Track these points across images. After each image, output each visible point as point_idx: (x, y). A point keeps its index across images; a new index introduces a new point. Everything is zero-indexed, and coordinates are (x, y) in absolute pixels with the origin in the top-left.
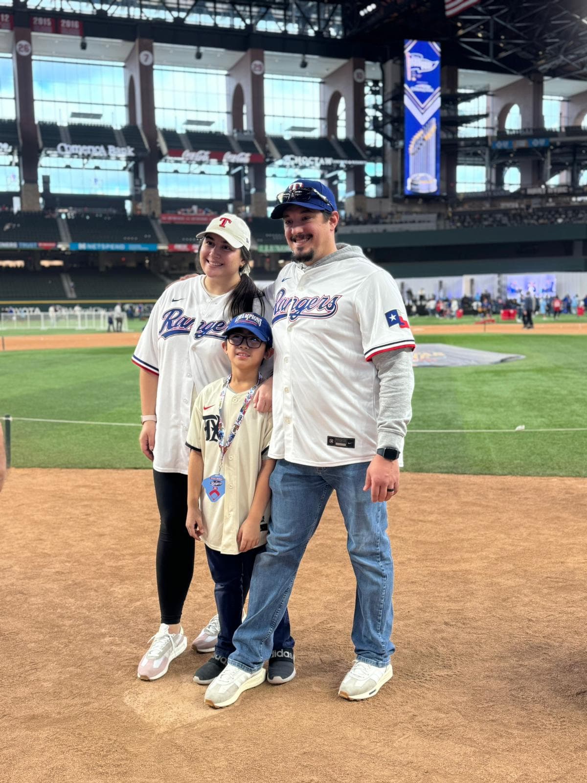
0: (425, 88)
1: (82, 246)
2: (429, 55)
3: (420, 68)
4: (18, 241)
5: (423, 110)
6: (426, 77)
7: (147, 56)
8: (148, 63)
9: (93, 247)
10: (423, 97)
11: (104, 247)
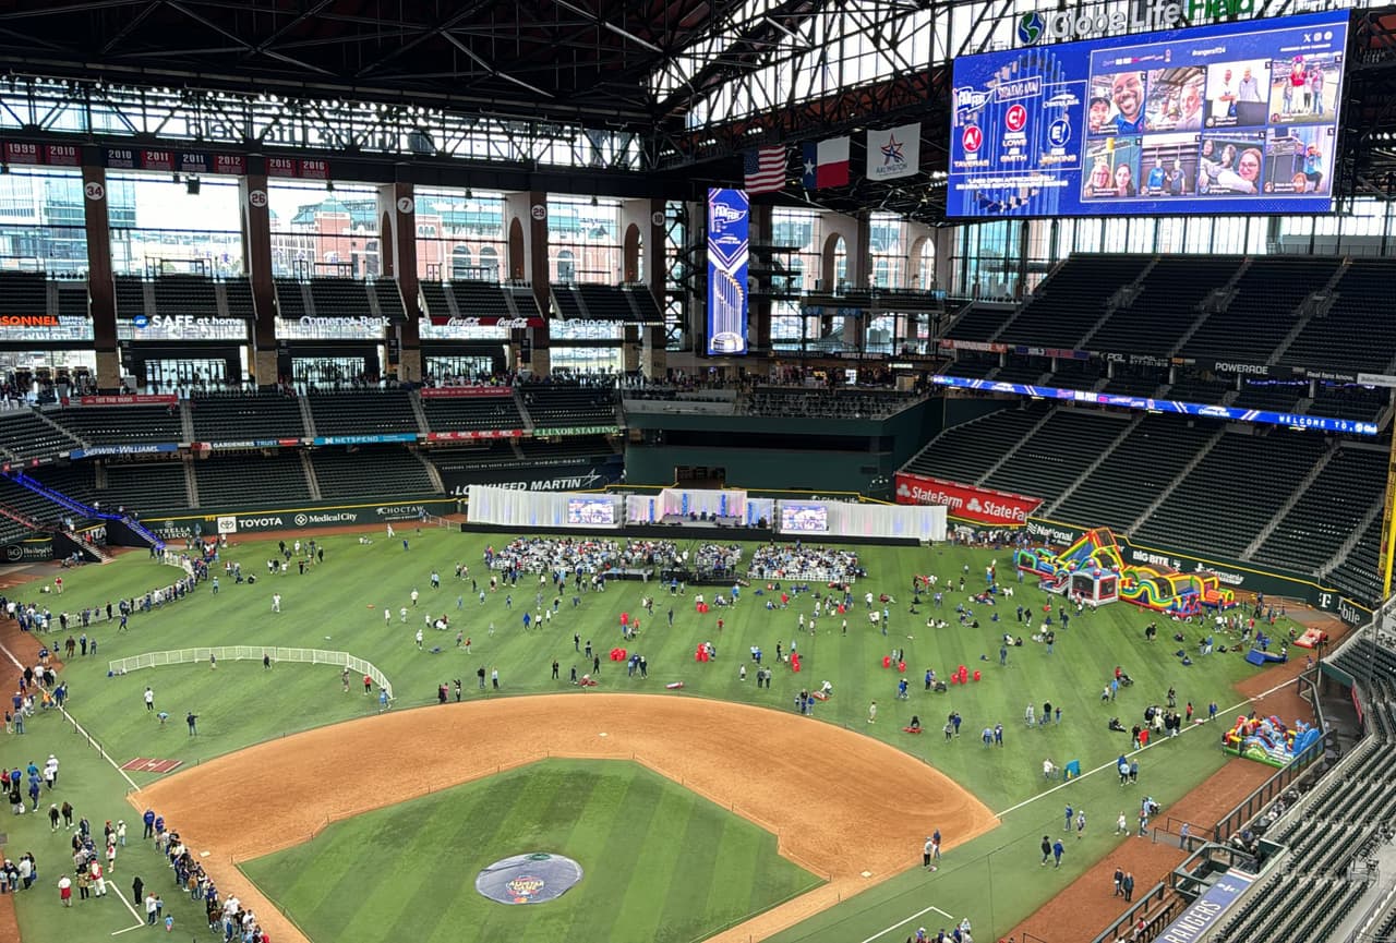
0: (732, 239)
1: (329, 441)
2: (735, 204)
3: (726, 219)
4: (255, 439)
5: (729, 264)
6: (733, 228)
7: (407, 202)
8: (407, 211)
9: (341, 440)
10: (729, 250)
11: (354, 440)
